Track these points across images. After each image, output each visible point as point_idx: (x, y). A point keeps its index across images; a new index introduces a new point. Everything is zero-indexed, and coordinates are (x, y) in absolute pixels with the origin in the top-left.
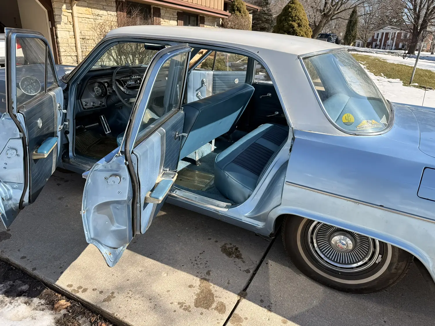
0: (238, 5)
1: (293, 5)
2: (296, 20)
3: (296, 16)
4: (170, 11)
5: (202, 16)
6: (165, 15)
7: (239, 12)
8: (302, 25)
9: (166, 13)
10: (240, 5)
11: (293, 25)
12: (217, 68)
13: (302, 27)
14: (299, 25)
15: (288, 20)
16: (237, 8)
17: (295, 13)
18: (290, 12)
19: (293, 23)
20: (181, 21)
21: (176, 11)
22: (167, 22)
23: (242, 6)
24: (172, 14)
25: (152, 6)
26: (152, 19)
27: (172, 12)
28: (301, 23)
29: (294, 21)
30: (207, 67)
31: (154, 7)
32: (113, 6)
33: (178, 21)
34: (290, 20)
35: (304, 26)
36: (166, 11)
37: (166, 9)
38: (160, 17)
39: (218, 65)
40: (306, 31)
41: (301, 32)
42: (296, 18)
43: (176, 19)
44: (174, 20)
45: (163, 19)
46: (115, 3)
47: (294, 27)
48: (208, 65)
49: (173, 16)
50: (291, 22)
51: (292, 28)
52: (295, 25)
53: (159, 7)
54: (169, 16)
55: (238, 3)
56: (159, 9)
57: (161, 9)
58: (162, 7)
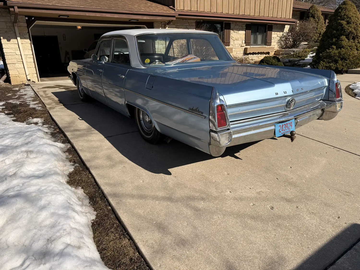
0: (312, 12)
1: (344, 6)
2: (345, 19)
3: (345, 15)
4: (239, 24)
5: (270, 25)
6: (235, 27)
7: (313, 18)
8: (351, 22)
9: (236, 26)
10: (314, 12)
11: (342, 23)
12: (271, 63)
13: (351, 24)
14: (348, 23)
15: (337, 20)
16: (311, 15)
17: (344, 12)
18: (340, 12)
19: (342, 21)
20: (248, 31)
21: (245, 24)
22: (236, 32)
23: (316, 13)
24: (241, 26)
25: (224, 22)
26: (224, 31)
27: (241, 25)
28: (350, 20)
29: (343, 19)
30: (263, 63)
31: (225, 23)
32: (193, 26)
33: (246, 30)
34: (339, 19)
35: (353, 23)
36: (236, 25)
37: (235, 23)
38: (230, 29)
39: (273, 61)
40: (355, 27)
41: (349, 28)
42: (345, 16)
43: (245, 29)
44: (242, 30)
45: (233, 30)
46: (195, 23)
47: (342, 25)
48: (264, 61)
49: (242, 28)
50: (339, 21)
51: (340, 26)
52: (344, 22)
53: (230, 22)
54: (238, 28)
55: (313, 10)
56: (230, 23)
57: (231, 23)
58: (232, 22)
